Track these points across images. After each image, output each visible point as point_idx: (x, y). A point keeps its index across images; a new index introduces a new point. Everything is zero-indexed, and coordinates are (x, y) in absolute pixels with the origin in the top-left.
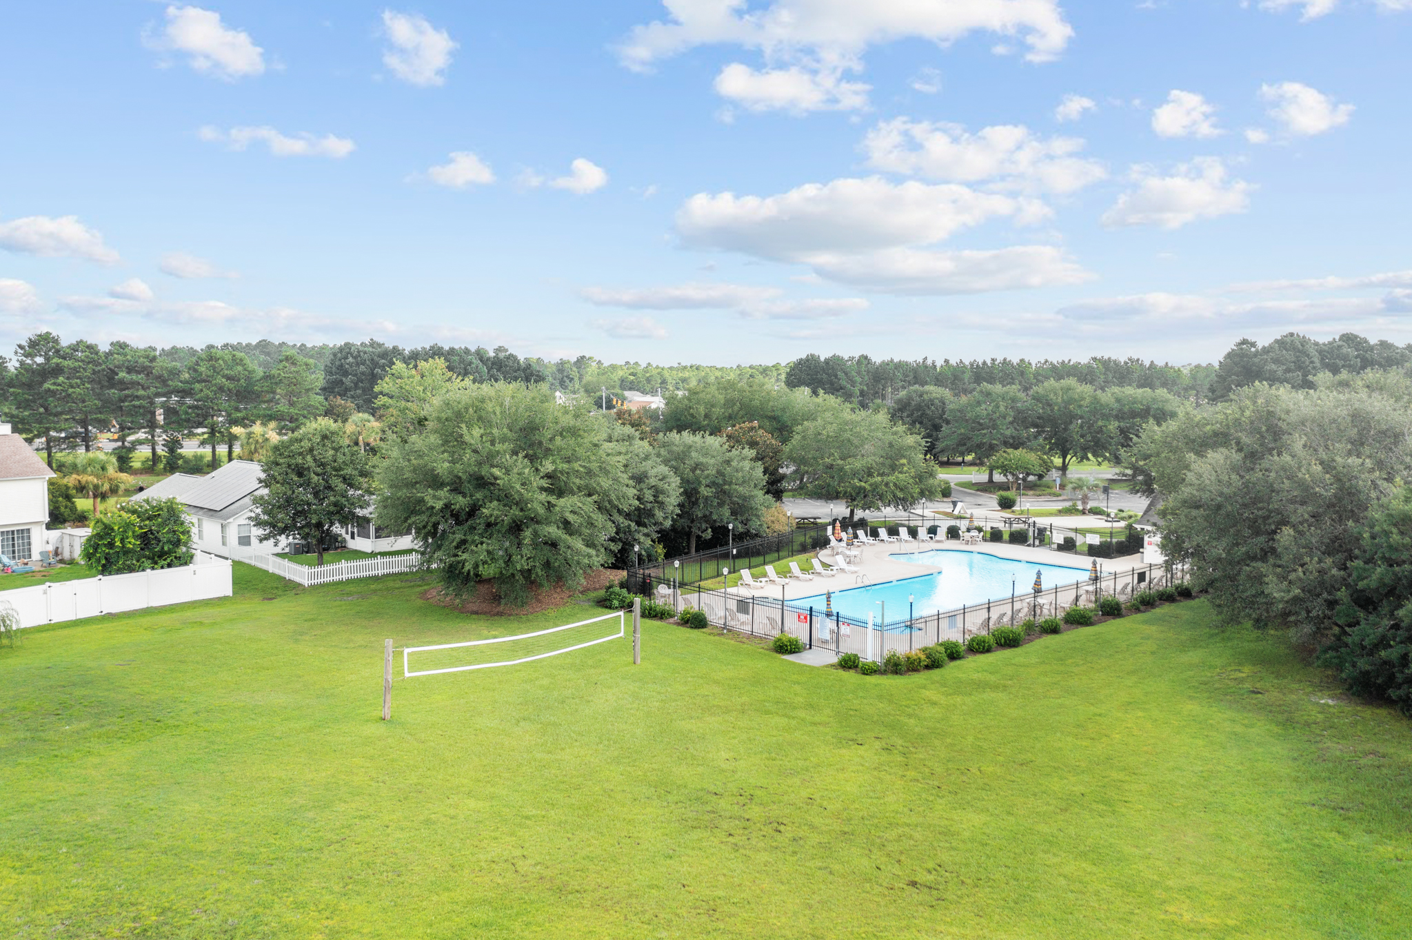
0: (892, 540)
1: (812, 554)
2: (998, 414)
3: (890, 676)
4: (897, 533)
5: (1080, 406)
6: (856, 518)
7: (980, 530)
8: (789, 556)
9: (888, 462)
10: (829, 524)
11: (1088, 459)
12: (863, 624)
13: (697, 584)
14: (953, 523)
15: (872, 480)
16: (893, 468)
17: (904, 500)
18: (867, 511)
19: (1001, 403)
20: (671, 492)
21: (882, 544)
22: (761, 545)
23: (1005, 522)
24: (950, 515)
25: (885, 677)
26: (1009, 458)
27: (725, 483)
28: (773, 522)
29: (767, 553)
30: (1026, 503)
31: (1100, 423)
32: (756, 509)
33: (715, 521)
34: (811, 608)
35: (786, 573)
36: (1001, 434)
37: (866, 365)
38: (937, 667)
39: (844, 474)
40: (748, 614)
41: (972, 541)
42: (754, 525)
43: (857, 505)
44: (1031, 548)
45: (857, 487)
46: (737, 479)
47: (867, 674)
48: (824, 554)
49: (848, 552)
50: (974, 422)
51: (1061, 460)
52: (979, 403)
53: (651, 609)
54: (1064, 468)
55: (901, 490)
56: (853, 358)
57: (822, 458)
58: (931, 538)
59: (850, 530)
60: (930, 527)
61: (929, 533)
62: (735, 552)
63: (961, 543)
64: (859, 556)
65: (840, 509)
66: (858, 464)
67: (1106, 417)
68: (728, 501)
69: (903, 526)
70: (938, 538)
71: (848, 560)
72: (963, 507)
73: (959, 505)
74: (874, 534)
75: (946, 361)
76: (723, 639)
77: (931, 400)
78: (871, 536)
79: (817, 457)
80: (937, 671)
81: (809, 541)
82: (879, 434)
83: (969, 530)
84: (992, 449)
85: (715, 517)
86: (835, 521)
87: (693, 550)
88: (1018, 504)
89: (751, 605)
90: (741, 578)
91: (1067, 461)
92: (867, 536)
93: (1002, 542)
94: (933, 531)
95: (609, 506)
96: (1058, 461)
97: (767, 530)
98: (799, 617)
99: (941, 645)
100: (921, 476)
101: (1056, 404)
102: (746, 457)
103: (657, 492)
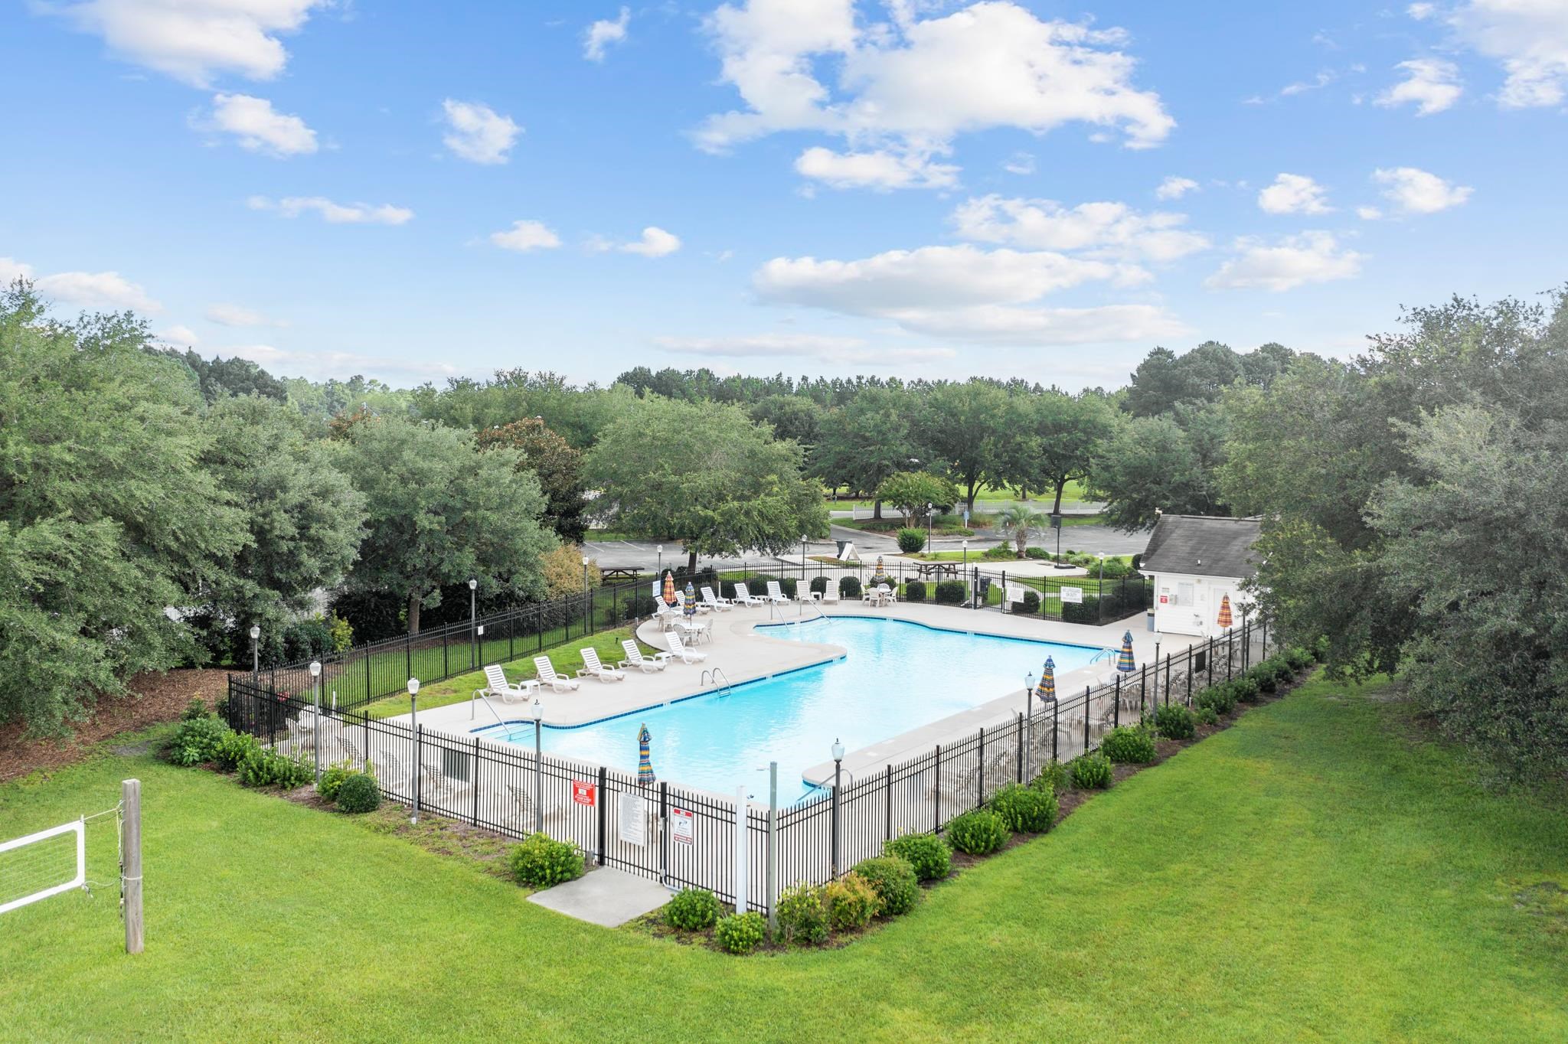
0: (756, 601)
1: (627, 629)
2: (889, 425)
3: (794, 954)
4: (764, 591)
5: (993, 416)
6: (699, 568)
7: (891, 583)
8: (586, 633)
9: (749, 479)
10: (656, 578)
11: (1003, 487)
12: (722, 813)
13: (362, 710)
14: (848, 573)
15: (724, 507)
16: (757, 488)
17: (774, 539)
18: (717, 557)
19: (892, 411)
20: (339, 519)
21: (740, 609)
22: (538, 616)
23: (920, 571)
24: (836, 563)
25: (781, 956)
26: (905, 483)
27: (468, 505)
28: (559, 576)
29: (547, 629)
30: (939, 547)
31: (1018, 439)
32: (525, 553)
33: (448, 576)
34: (603, 771)
35: (571, 669)
36: (894, 452)
37: (708, 382)
38: (899, 913)
39: (680, 498)
40: (467, 779)
41: (882, 602)
42: (521, 582)
43: (701, 546)
44: (972, 611)
45: (700, 517)
46: (488, 499)
47: (736, 953)
48: (646, 630)
49: (686, 626)
50: (857, 435)
51: (966, 489)
52: (862, 411)
53: (260, 768)
54: (970, 500)
55: (771, 522)
56: (691, 372)
57: (645, 473)
58: (817, 597)
59: (690, 588)
60: (815, 580)
61: (813, 589)
62: (481, 630)
63: (863, 605)
64: (706, 631)
65: (676, 556)
66: (701, 480)
67: (1025, 431)
68: (473, 539)
69: (772, 579)
70: (827, 597)
71: (686, 639)
72: (853, 550)
73: (848, 548)
74: (729, 592)
75: (805, 379)
76: (402, 844)
77: (795, 413)
78: (723, 596)
79: (638, 472)
80: (900, 926)
81: (621, 606)
82: (735, 435)
83: (874, 583)
84: (881, 471)
85: (445, 568)
86: (665, 572)
87: (416, 627)
88: (926, 547)
89: (472, 759)
90: (485, 683)
91: (974, 489)
92: (716, 596)
93: (924, 602)
94: (819, 586)
95: (174, 545)
96: (963, 490)
97: (548, 590)
98: (576, 791)
99: (901, 848)
100: (799, 501)
101: (963, 412)
102: (510, 462)
103: (305, 516)
